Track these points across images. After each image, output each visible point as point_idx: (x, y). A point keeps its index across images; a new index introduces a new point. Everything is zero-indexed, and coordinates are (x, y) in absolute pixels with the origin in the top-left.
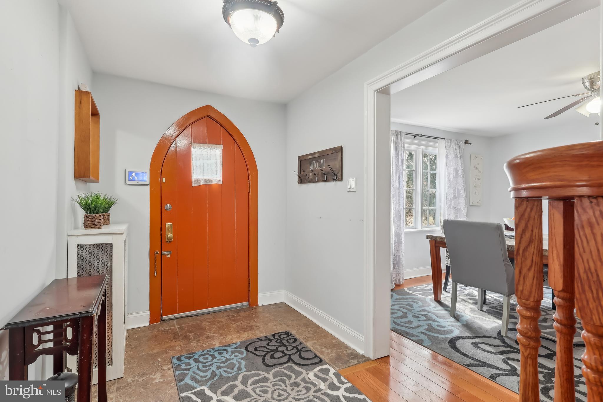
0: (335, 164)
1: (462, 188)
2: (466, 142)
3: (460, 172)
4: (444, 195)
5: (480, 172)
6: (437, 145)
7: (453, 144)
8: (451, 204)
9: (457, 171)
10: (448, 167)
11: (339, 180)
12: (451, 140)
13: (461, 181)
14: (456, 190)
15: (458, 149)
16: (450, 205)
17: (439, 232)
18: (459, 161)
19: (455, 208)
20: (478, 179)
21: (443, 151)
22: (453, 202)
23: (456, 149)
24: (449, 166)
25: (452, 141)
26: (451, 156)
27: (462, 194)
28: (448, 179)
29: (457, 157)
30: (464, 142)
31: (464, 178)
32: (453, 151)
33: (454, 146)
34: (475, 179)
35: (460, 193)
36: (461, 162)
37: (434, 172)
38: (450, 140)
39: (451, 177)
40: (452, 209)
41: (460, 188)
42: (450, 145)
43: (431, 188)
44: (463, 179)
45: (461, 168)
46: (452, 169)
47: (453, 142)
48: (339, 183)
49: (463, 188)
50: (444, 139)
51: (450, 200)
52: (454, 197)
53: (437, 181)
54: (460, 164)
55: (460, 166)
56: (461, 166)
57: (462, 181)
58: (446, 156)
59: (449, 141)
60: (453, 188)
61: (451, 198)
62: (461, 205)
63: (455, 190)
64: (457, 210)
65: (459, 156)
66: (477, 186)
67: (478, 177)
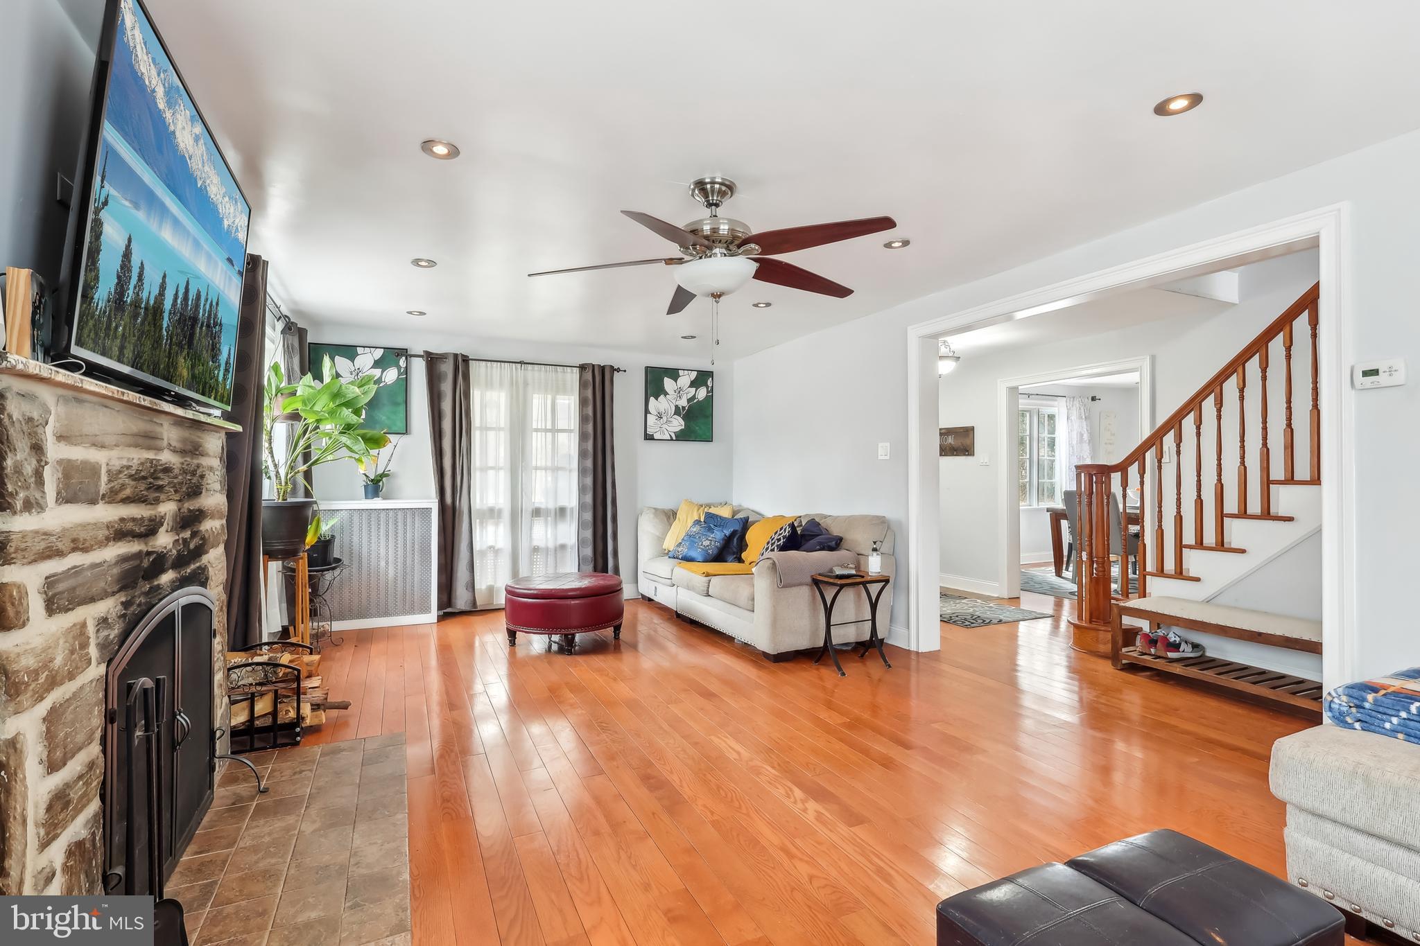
0: (968, 441)
1: (1088, 455)
2: (1093, 399)
3: (1086, 437)
4: (1065, 465)
5: (1114, 435)
6: (1056, 403)
7: (1076, 403)
9: (1082, 435)
10: (1070, 431)
11: (970, 455)
12: (1074, 398)
13: (1086, 448)
14: (1081, 459)
15: (1083, 408)
17: (1059, 504)
18: (1085, 423)
20: (1110, 444)
21: (1064, 411)
23: (1080, 408)
24: (1071, 429)
26: (1074, 417)
28: (1071, 445)
29: (1081, 418)
30: (1090, 398)
31: (1091, 444)
32: (1077, 412)
33: (1078, 405)
34: (1106, 444)
36: (1087, 425)
37: (1053, 436)
39: (1074, 442)
41: (1085, 456)
42: (1072, 404)
43: (1049, 456)
44: (1089, 444)
45: (1086, 432)
46: (1075, 432)
47: (1077, 400)
48: (970, 458)
49: (1090, 457)
50: (1065, 397)
53: (1057, 447)
54: (1085, 426)
55: (1085, 430)
56: (1087, 429)
57: (1088, 447)
58: (1068, 418)
59: (1072, 400)
60: (1076, 456)
65: (1084, 417)
66: (1109, 453)
67: (1111, 442)
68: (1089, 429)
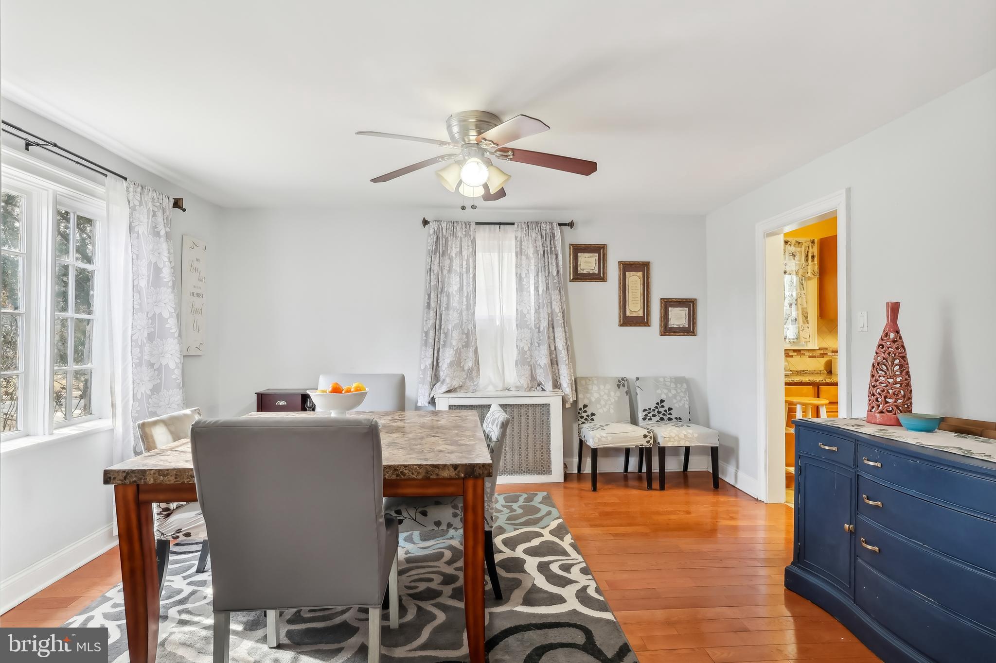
1: (171, 313)
2: (177, 204)
3: (166, 273)
4: (125, 332)
5: (202, 279)
6: (100, 190)
7: (149, 196)
8: (142, 356)
9: (157, 270)
10: (135, 257)
12: (142, 188)
13: (167, 296)
14: (155, 319)
15: (160, 214)
16: (140, 359)
18: (164, 246)
19: (152, 365)
20: (199, 295)
21: (120, 210)
22: (146, 349)
23: (154, 215)
24: (137, 256)
25: (146, 191)
26: (143, 229)
27: (171, 329)
28: (136, 289)
29: (157, 234)
30: (172, 201)
31: (176, 291)
32: (148, 218)
33: (150, 205)
34: (192, 294)
35: (167, 326)
36: (169, 250)
37: (88, 266)
38: (140, 187)
39: (143, 283)
40: (144, 368)
41: (166, 315)
42: (139, 199)
43: (77, 311)
44: (173, 292)
45: (168, 264)
46: (144, 263)
47: (148, 194)
49: (174, 315)
50: (126, 179)
51: (140, 344)
52: (151, 337)
54: (166, 254)
55: (166, 259)
56: (169, 258)
57: (171, 296)
58: (131, 228)
59: (139, 189)
60: (148, 313)
61: (142, 341)
62: (170, 356)
63: (153, 318)
64: (159, 370)
65: (163, 233)
66: (196, 311)
67: (198, 291)
68: (172, 259)
